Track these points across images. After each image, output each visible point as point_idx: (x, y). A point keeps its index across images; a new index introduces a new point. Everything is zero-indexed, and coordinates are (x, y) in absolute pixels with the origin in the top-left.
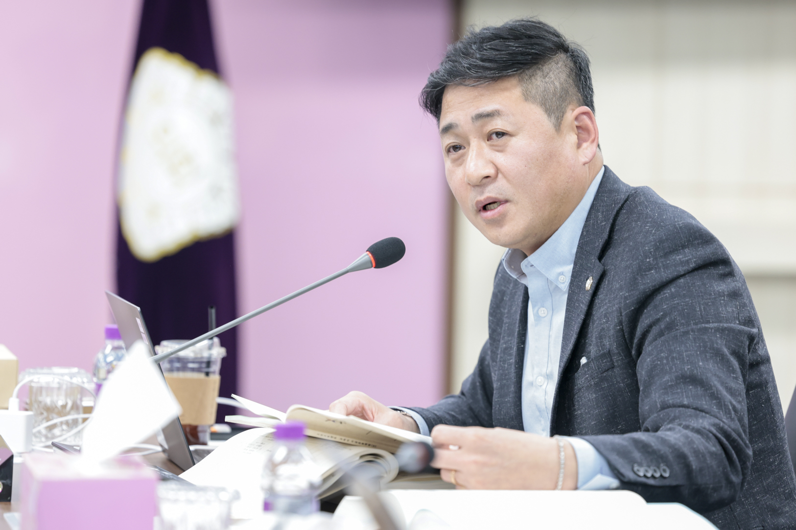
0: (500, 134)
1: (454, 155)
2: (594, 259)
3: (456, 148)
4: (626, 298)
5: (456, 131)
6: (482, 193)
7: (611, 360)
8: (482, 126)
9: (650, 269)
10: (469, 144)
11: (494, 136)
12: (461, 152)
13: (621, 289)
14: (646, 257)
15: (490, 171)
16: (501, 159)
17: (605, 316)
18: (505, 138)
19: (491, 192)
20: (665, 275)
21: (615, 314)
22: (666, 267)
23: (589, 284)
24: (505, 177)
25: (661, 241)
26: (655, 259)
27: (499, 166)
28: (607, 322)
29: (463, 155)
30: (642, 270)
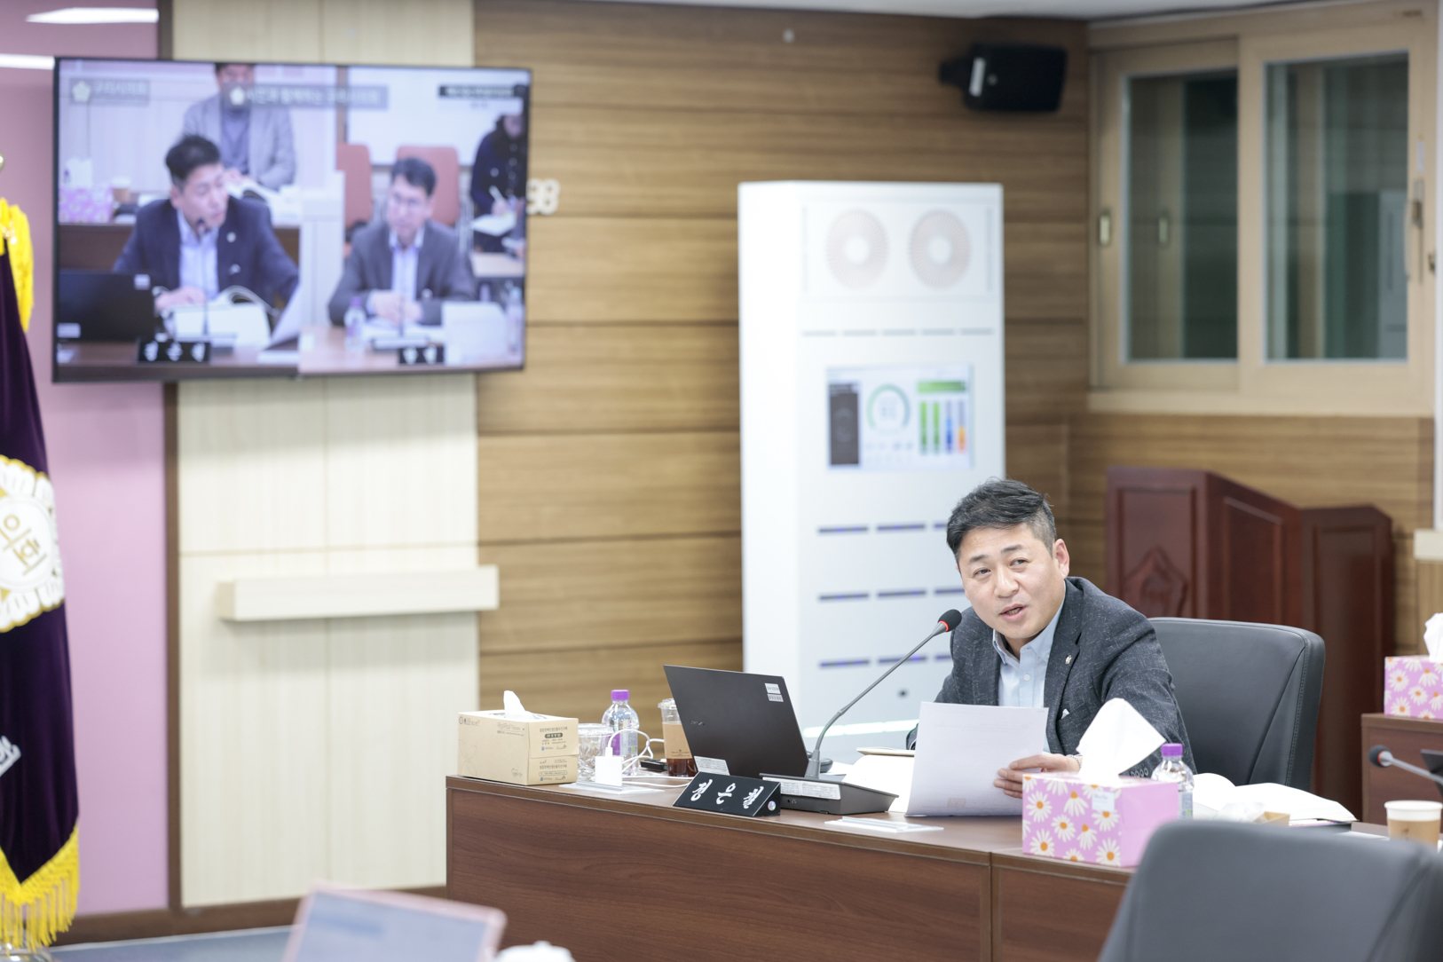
0: (1021, 561)
1: (981, 576)
2: (1073, 644)
3: (984, 571)
4: (1095, 667)
5: (986, 560)
6: (1010, 601)
7: (1088, 710)
8: (1007, 556)
9: (1109, 646)
10: (995, 568)
11: (1017, 563)
12: (987, 573)
13: (1088, 661)
14: (1105, 637)
15: (1015, 586)
16: (1019, 576)
17: (1079, 680)
18: (1022, 565)
19: (1016, 601)
20: (1119, 647)
21: (1087, 678)
22: (1119, 642)
23: (1068, 660)
24: (1024, 588)
25: (1113, 625)
26: (1111, 638)
27: (1021, 582)
28: (1081, 684)
29: (989, 576)
30: (1105, 646)
